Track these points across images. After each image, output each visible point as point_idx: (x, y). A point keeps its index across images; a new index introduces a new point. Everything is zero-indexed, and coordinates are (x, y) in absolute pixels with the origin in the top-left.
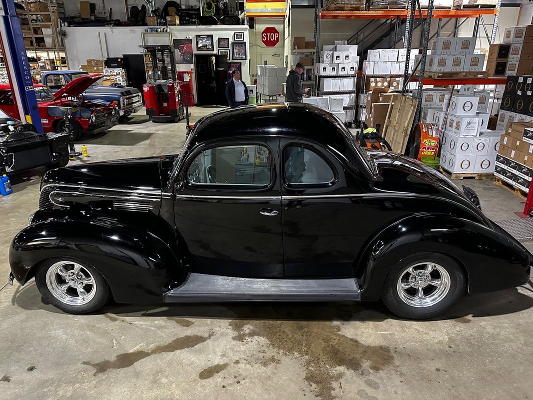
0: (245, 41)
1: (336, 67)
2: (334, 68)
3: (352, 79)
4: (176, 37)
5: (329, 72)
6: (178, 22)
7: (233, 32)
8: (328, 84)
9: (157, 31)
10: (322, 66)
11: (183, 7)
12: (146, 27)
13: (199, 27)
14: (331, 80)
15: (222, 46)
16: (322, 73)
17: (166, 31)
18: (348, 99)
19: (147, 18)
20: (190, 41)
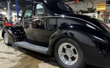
0: (95, 16)
7: (93, 14)
11: (83, 11)
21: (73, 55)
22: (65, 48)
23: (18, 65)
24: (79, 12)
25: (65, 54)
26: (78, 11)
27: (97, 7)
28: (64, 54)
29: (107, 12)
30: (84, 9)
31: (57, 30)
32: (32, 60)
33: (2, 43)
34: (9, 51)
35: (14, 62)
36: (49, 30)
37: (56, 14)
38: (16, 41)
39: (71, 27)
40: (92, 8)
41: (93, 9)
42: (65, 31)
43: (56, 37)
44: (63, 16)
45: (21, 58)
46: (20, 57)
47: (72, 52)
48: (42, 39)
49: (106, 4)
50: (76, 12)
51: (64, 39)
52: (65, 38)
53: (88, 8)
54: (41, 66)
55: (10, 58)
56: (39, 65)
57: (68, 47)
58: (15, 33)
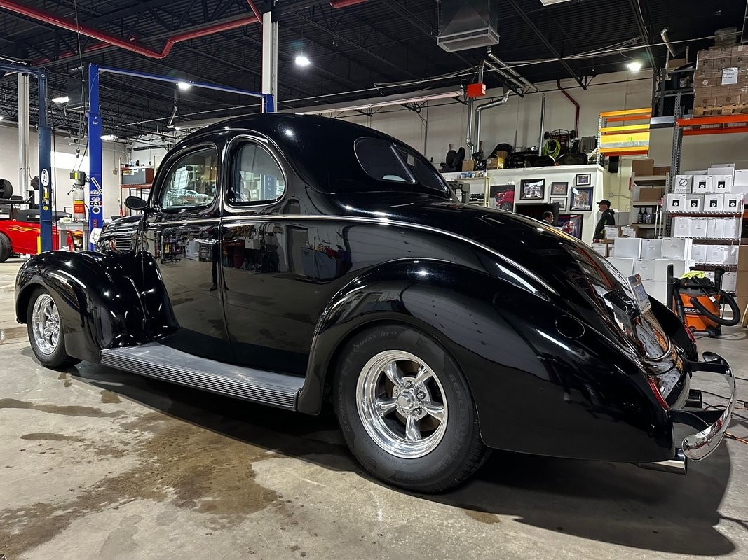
0: (591, 186)
1: (699, 200)
2: (696, 202)
3: (734, 220)
4: (495, 183)
5: (685, 206)
6: (501, 164)
7: (575, 174)
8: (682, 227)
9: (471, 176)
10: (670, 197)
11: (518, 150)
12: (459, 173)
13: (527, 169)
14: (690, 220)
15: (557, 193)
16: (671, 208)
17: (482, 176)
18: (726, 252)
19: (464, 163)
20: (512, 188)
21: (427, 410)
22: (391, 374)
23: (144, 471)
24: (493, 156)
25: (391, 405)
26: (487, 151)
27: (601, 130)
28: (387, 406)
29: (656, 165)
30: (525, 139)
31: (354, 286)
32: (216, 443)
33: (11, 353)
34: (73, 401)
35: (118, 454)
36: (299, 279)
37: (349, 208)
38: (115, 345)
39: (423, 273)
40: (574, 134)
41: (579, 138)
42: (390, 294)
43: (343, 322)
44: (383, 218)
45: (148, 436)
46: (146, 429)
47: (424, 395)
48: (264, 332)
49: (655, 114)
50: (475, 156)
51: (384, 332)
52: (389, 327)
53: (547, 135)
54: (268, 471)
55: (88, 436)
56: (257, 467)
57: (406, 369)
58: (107, 294)
